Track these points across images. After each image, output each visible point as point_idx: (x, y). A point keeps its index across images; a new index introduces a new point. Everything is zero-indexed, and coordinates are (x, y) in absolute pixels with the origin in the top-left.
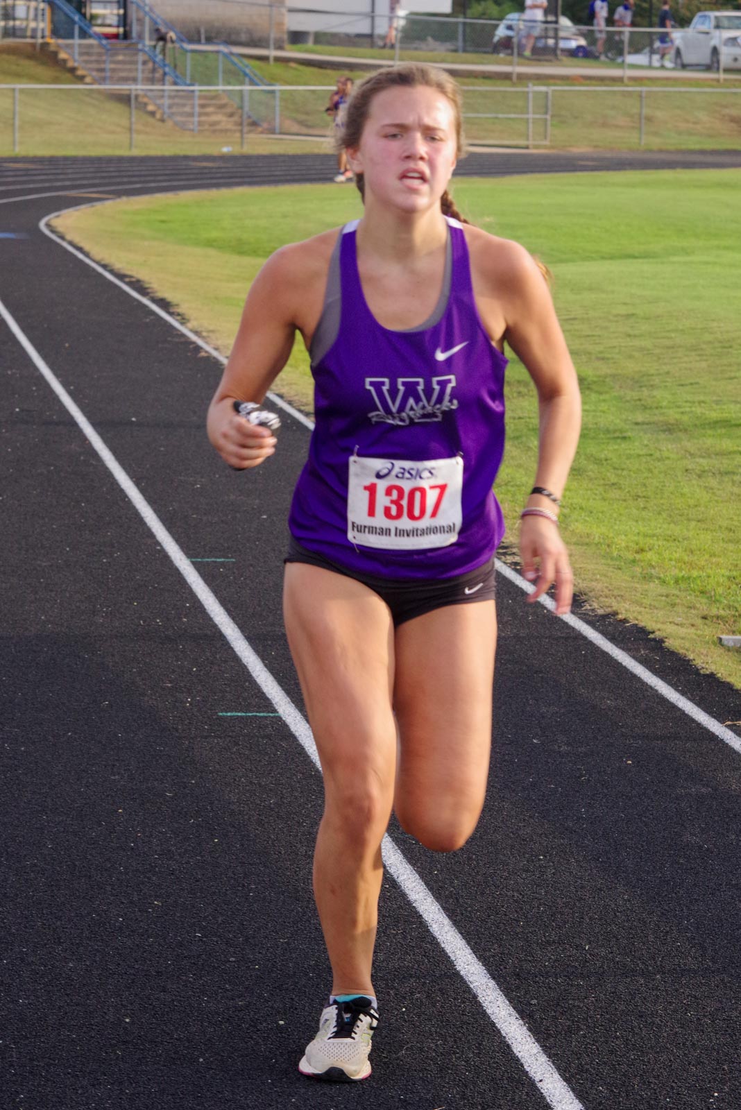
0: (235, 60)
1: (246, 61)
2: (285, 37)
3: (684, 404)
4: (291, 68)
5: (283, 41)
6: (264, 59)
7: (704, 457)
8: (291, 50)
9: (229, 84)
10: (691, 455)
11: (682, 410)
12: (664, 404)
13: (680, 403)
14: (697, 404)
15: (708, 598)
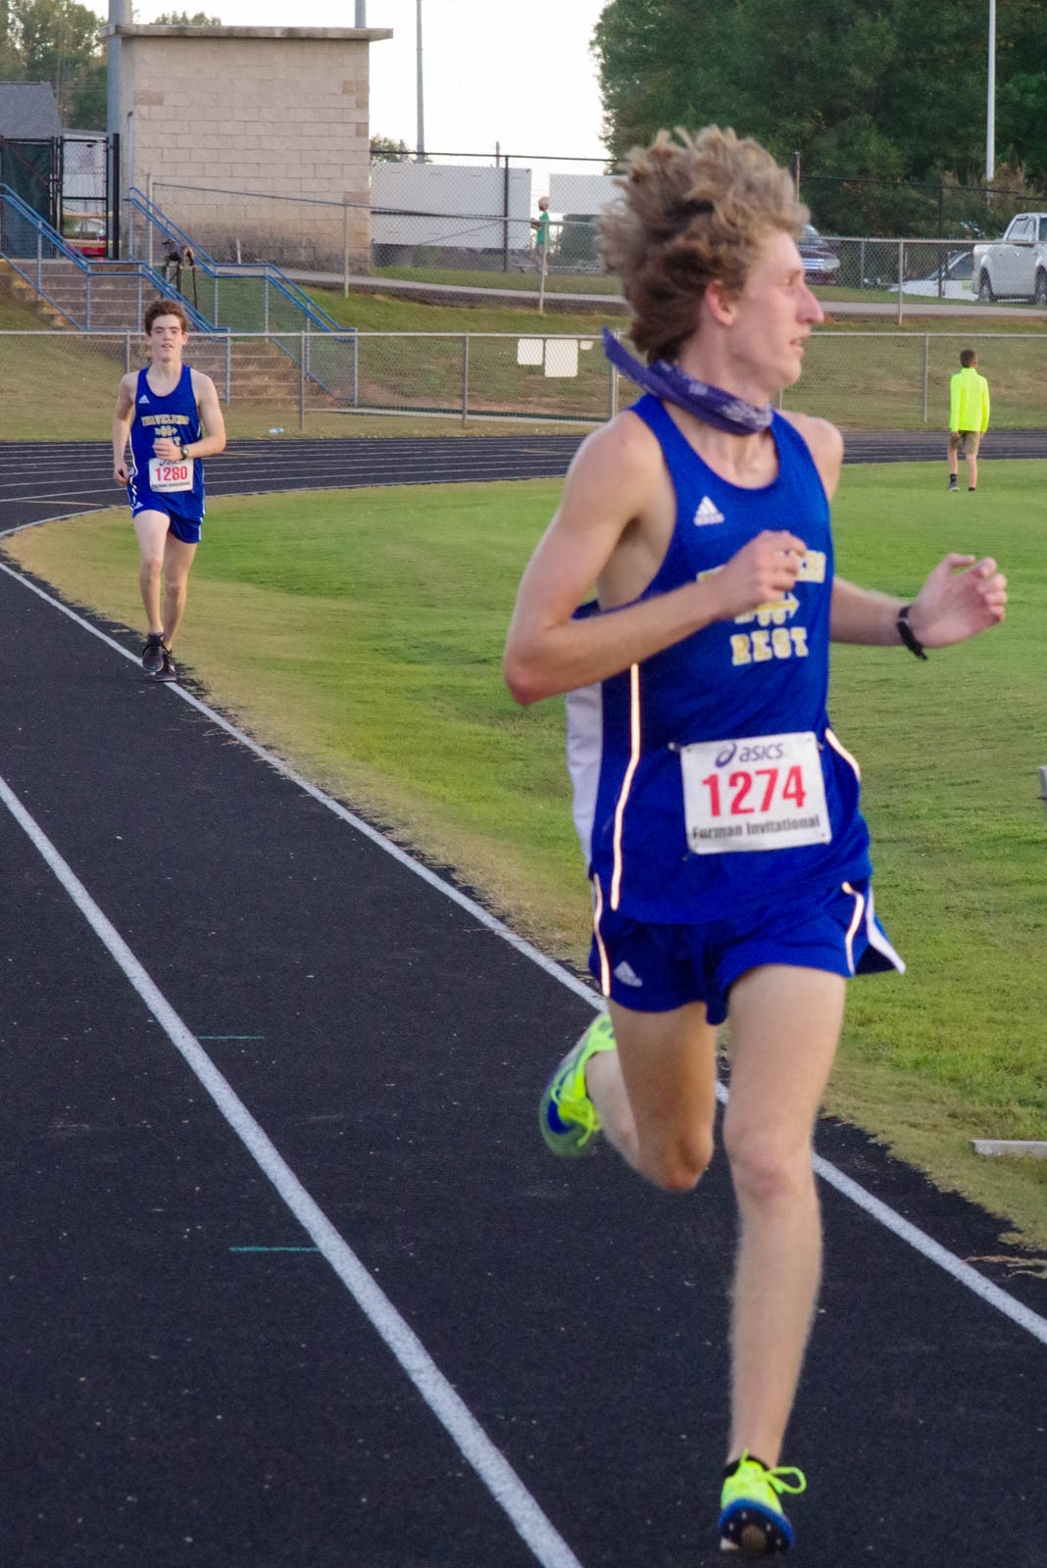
0: (290, 289)
1: (306, 291)
2: (369, 254)
3: (954, 812)
4: (378, 302)
5: (366, 261)
6: (334, 288)
7: (975, 889)
8: (378, 275)
9: (281, 328)
10: (956, 885)
11: (949, 820)
12: (923, 811)
13: (947, 811)
14: (972, 812)
15: (960, 1089)
